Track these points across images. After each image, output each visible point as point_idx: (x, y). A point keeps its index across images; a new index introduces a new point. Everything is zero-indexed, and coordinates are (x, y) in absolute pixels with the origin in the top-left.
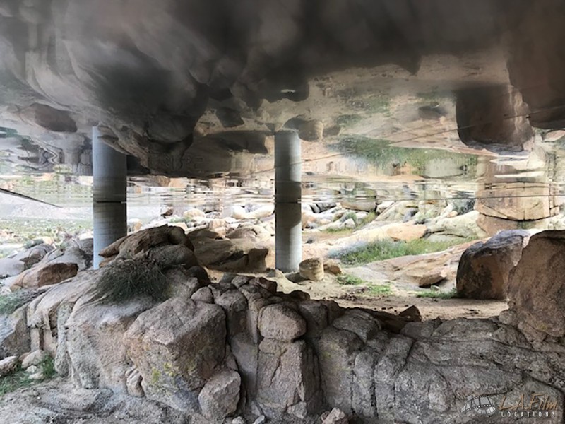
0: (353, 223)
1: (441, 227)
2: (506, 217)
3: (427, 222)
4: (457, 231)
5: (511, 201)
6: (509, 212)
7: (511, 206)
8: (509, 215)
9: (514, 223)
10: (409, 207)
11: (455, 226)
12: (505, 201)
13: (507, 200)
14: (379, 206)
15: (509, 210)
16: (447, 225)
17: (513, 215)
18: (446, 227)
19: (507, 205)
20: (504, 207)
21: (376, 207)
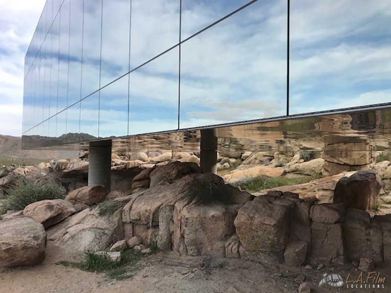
0: (229, 166)
1: (294, 169)
2: (343, 163)
3: (283, 165)
4: (306, 171)
5: (346, 153)
6: (345, 161)
7: (346, 157)
8: (345, 162)
9: (348, 167)
10: (266, 156)
11: (304, 168)
12: (343, 153)
13: (344, 153)
14: (243, 155)
15: (345, 159)
16: (298, 168)
17: (348, 162)
18: (297, 169)
19: (343, 156)
20: (342, 157)
21: (241, 156)
